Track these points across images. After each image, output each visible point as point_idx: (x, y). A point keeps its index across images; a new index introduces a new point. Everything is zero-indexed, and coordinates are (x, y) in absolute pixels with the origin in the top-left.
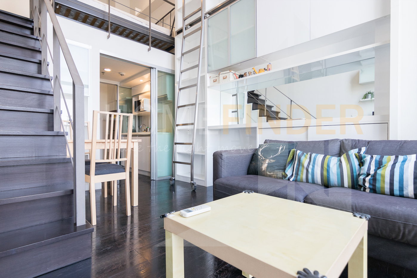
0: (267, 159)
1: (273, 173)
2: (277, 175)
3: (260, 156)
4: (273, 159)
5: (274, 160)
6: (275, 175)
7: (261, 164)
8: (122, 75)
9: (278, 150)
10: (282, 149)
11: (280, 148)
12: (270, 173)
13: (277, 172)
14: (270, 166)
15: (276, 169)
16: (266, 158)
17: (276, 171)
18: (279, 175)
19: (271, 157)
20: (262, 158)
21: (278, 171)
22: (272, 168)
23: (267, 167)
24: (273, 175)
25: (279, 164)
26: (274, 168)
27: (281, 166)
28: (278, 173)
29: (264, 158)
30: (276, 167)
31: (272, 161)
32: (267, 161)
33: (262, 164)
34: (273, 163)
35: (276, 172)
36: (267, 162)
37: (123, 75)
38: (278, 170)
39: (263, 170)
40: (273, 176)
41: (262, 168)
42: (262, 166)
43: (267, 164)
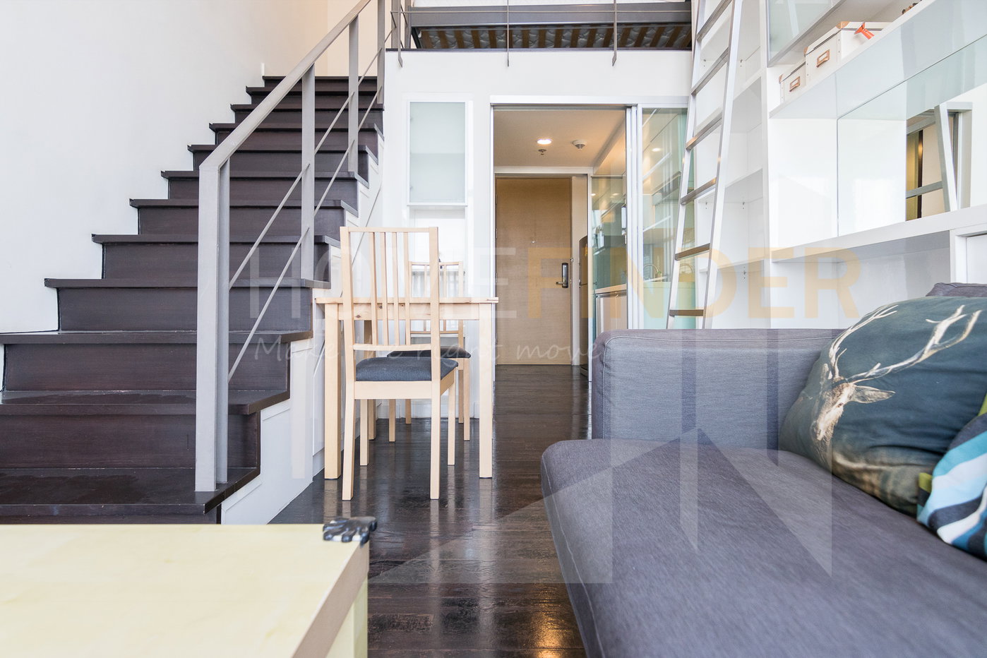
0: (850, 381)
1: (867, 462)
2: (885, 478)
3: (830, 365)
4: (877, 382)
5: (882, 388)
6: (874, 479)
7: (817, 404)
8: (578, 146)
9: (929, 333)
10: (954, 330)
11: (943, 327)
12: (851, 460)
13: (891, 465)
14: (853, 421)
15: (884, 441)
16: (847, 375)
17: (883, 455)
18: (896, 483)
19: (875, 370)
20: (830, 376)
21: (899, 456)
22: (861, 435)
23: (839, 427)
24: (866, 477)
25: (912, 417)
26: (876, 435)
27: (929, 430)
28: (895, 470)
29: (837, 376)
30: (889, 432)
31: (873, 394)
32: (848, 393)
33: (822, 402)
34: (878, 405)
35: (883, 464)
36: (844, 399)
37: (582, 146)
38: (898, 452)
39: (820, 438)
40: (862, 482)
41: (816, 426)
42: (817, 417)
43: (842, 407)
